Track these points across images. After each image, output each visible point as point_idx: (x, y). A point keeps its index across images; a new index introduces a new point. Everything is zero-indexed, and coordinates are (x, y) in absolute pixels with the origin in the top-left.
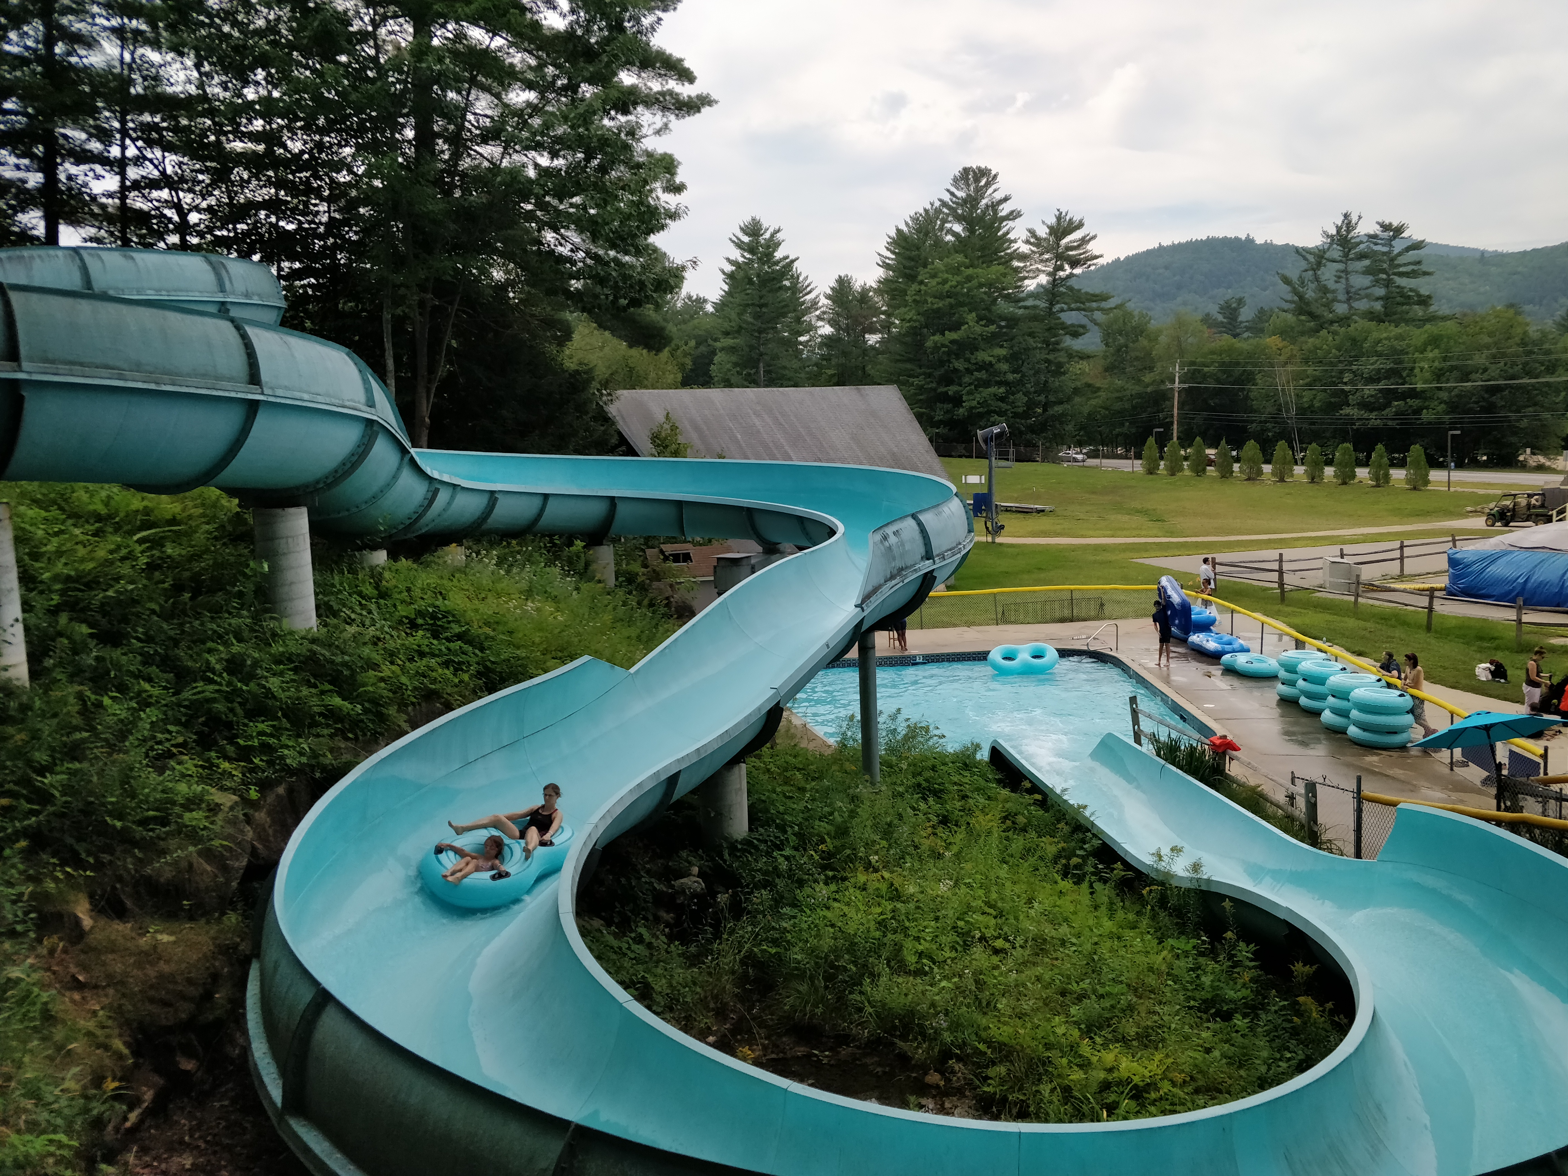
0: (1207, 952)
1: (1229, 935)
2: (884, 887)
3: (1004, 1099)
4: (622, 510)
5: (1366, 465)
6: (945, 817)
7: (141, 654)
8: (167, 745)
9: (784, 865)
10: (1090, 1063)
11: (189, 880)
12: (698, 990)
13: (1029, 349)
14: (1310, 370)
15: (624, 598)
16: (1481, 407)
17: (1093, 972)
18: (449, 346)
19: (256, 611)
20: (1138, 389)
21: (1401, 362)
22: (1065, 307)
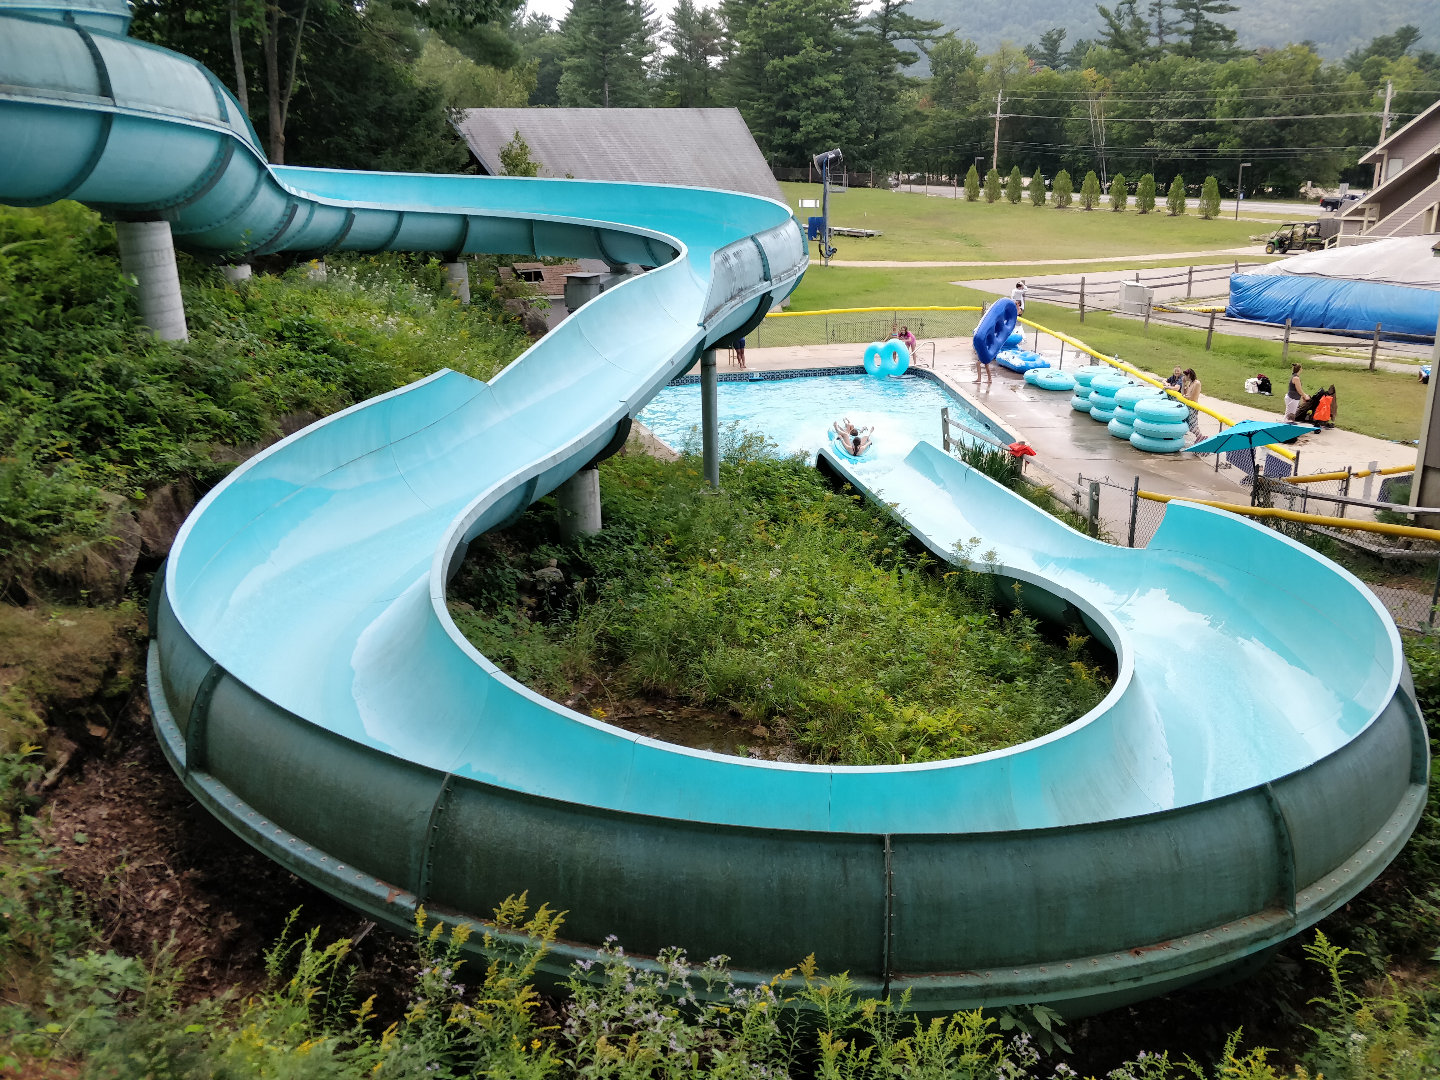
0: (996, 626)
1: (1016, 612)
2: (721, 575)
3: (819, 748)
4: (474, 228)
5: (1165, 195)
6: (775, 515)
7: (19, 364)
8: (53, 449)
9: (633, 557)
10: (892, 717)
11: (85, 572)
12: (558, 662)
13: (863, 76)
14: (1121, 102)
15: (479, 314)
16: (1271, 141)
17: (898, 643)
18: (299, 61)
19: (127, 323)
20: (962, 117)
21: (1202, 96)
22: (898, 34)
